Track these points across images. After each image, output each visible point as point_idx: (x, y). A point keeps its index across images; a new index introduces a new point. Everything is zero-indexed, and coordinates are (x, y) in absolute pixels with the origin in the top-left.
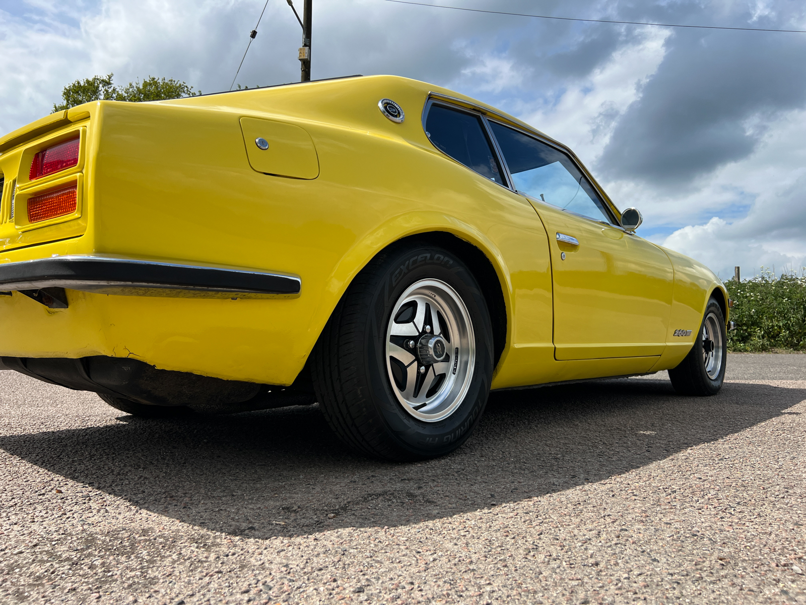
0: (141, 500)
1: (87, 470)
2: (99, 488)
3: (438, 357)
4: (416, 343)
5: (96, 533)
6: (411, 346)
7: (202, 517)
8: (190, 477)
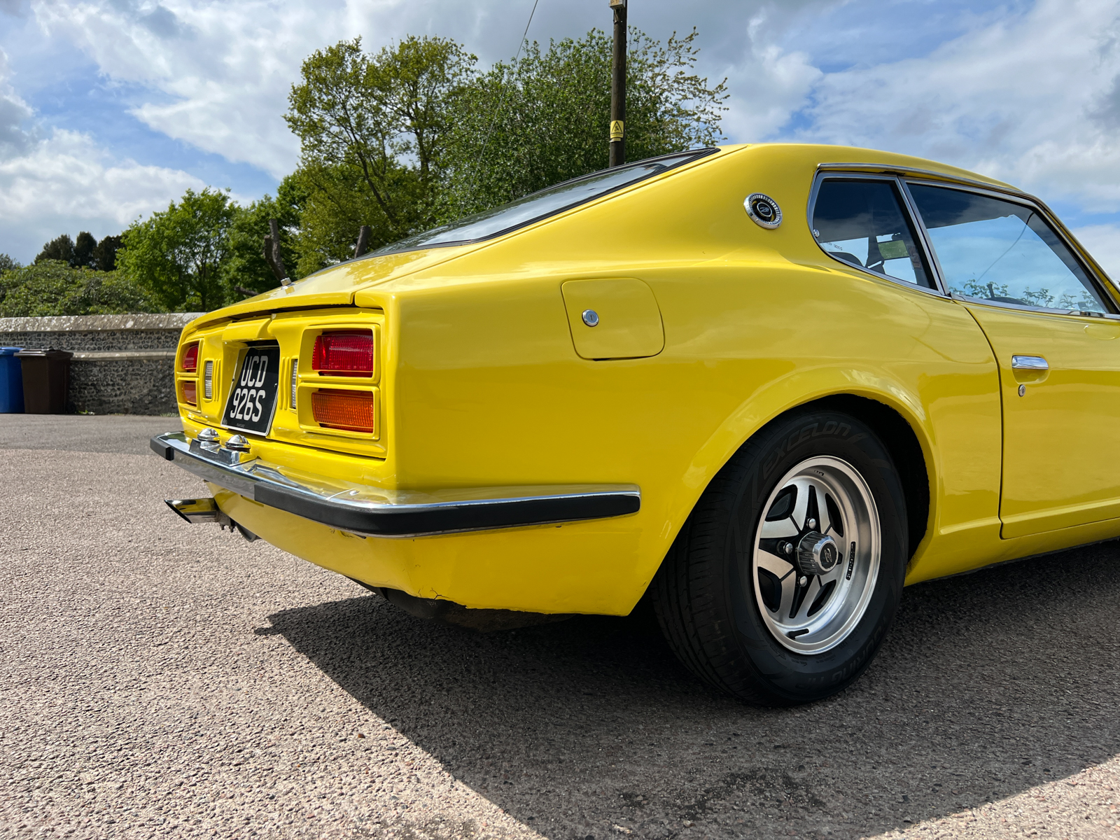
0: (453, 759)
1: (384, 689)
2: (403, 732)
3: (826, 567)
4: (795, 545)
5: (413, 825)
6: (787, 550)
7: (528, 805)
8: (503, 715)
